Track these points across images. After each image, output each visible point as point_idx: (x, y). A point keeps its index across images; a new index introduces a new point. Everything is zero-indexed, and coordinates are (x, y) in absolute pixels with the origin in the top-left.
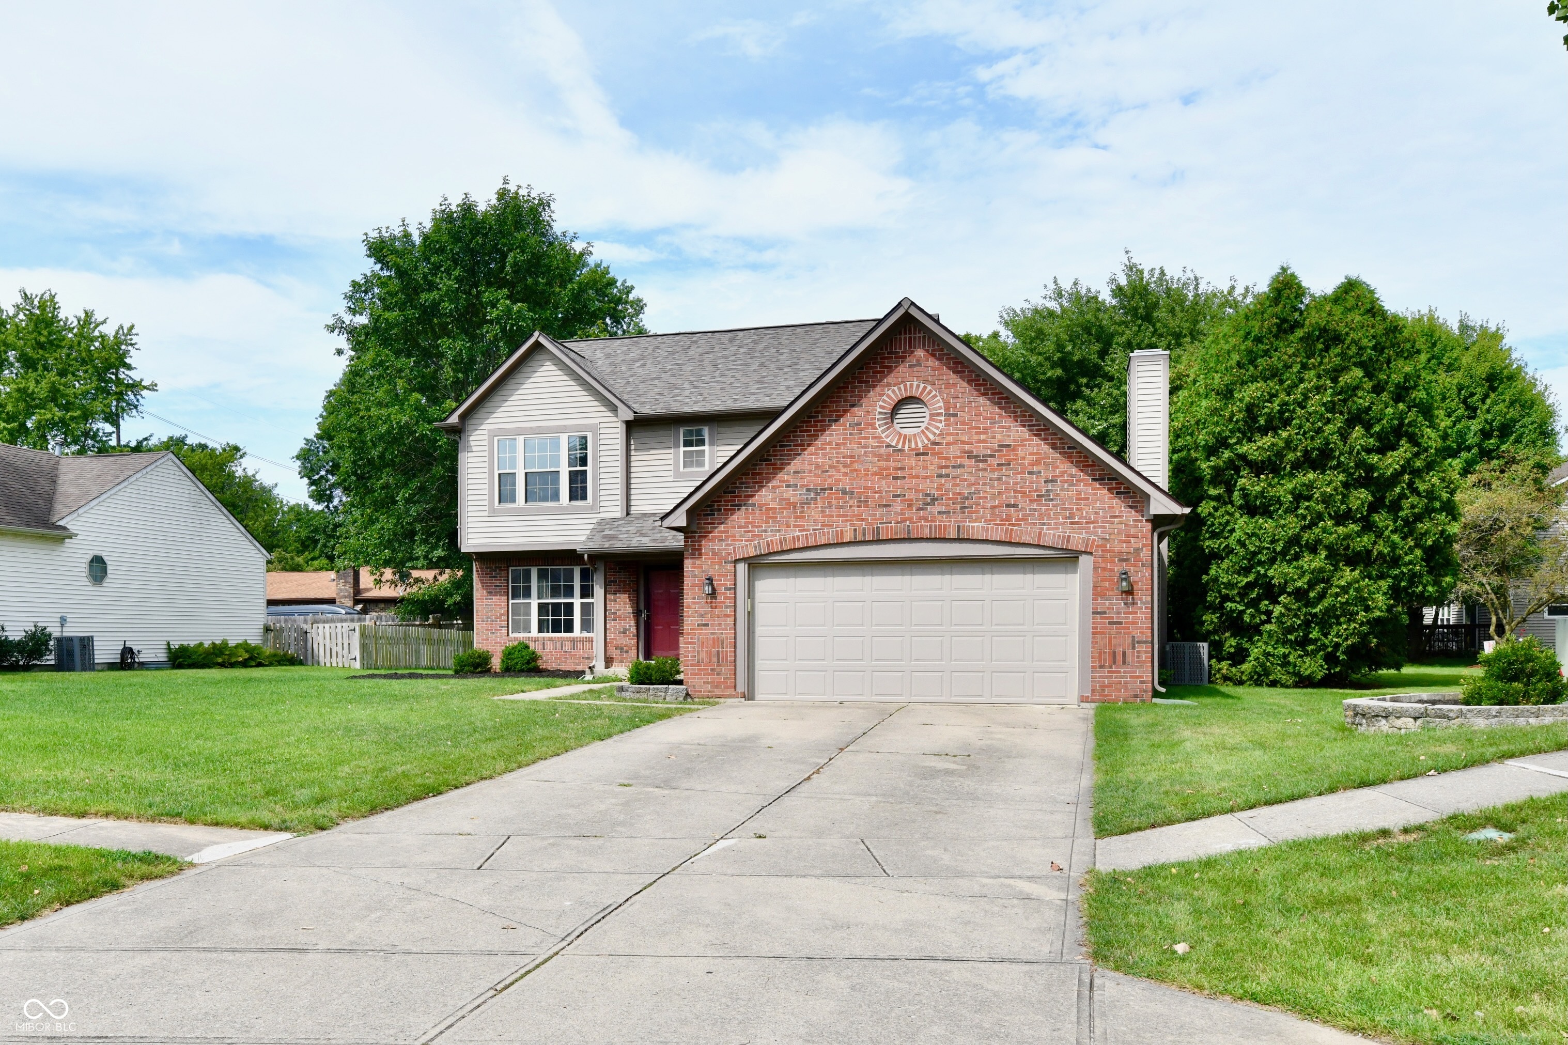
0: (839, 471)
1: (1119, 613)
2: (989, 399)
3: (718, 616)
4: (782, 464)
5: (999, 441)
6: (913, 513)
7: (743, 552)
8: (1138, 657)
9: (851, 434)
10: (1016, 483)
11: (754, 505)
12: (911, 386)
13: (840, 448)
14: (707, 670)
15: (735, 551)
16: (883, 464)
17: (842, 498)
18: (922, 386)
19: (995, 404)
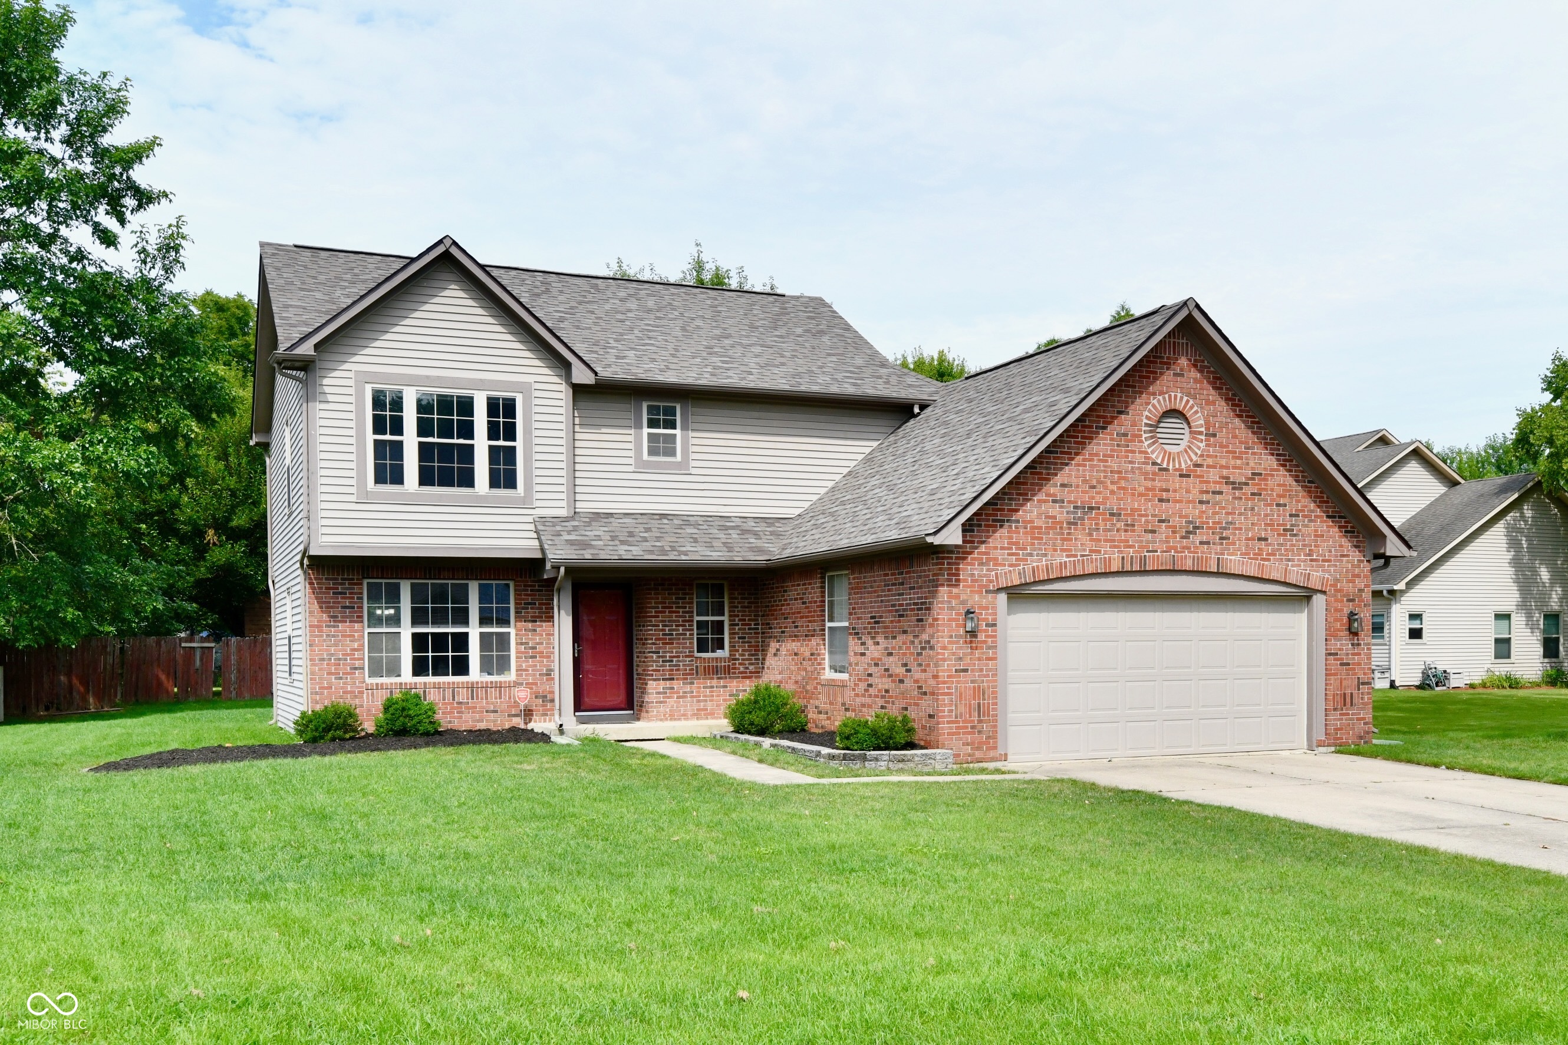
0: (1106, 488)
1: (1347, 654)
2: (1244, 422)
3: (979, 659)
4: (1048, 474)
5: (1253, 468)
6: (1177, 541)
7: (1006, 579)
8: (1362, 699)
9: (1118, 445)
10: (1266, 515)
11: (1018, 521)
12: (1176, 396)
13: (1107, 461)
14: (967, 727)
15: (997, 578)
16: (1149, 484)
17: (1109, 520)
18: (1185, 398)
19: (1249, 427)
